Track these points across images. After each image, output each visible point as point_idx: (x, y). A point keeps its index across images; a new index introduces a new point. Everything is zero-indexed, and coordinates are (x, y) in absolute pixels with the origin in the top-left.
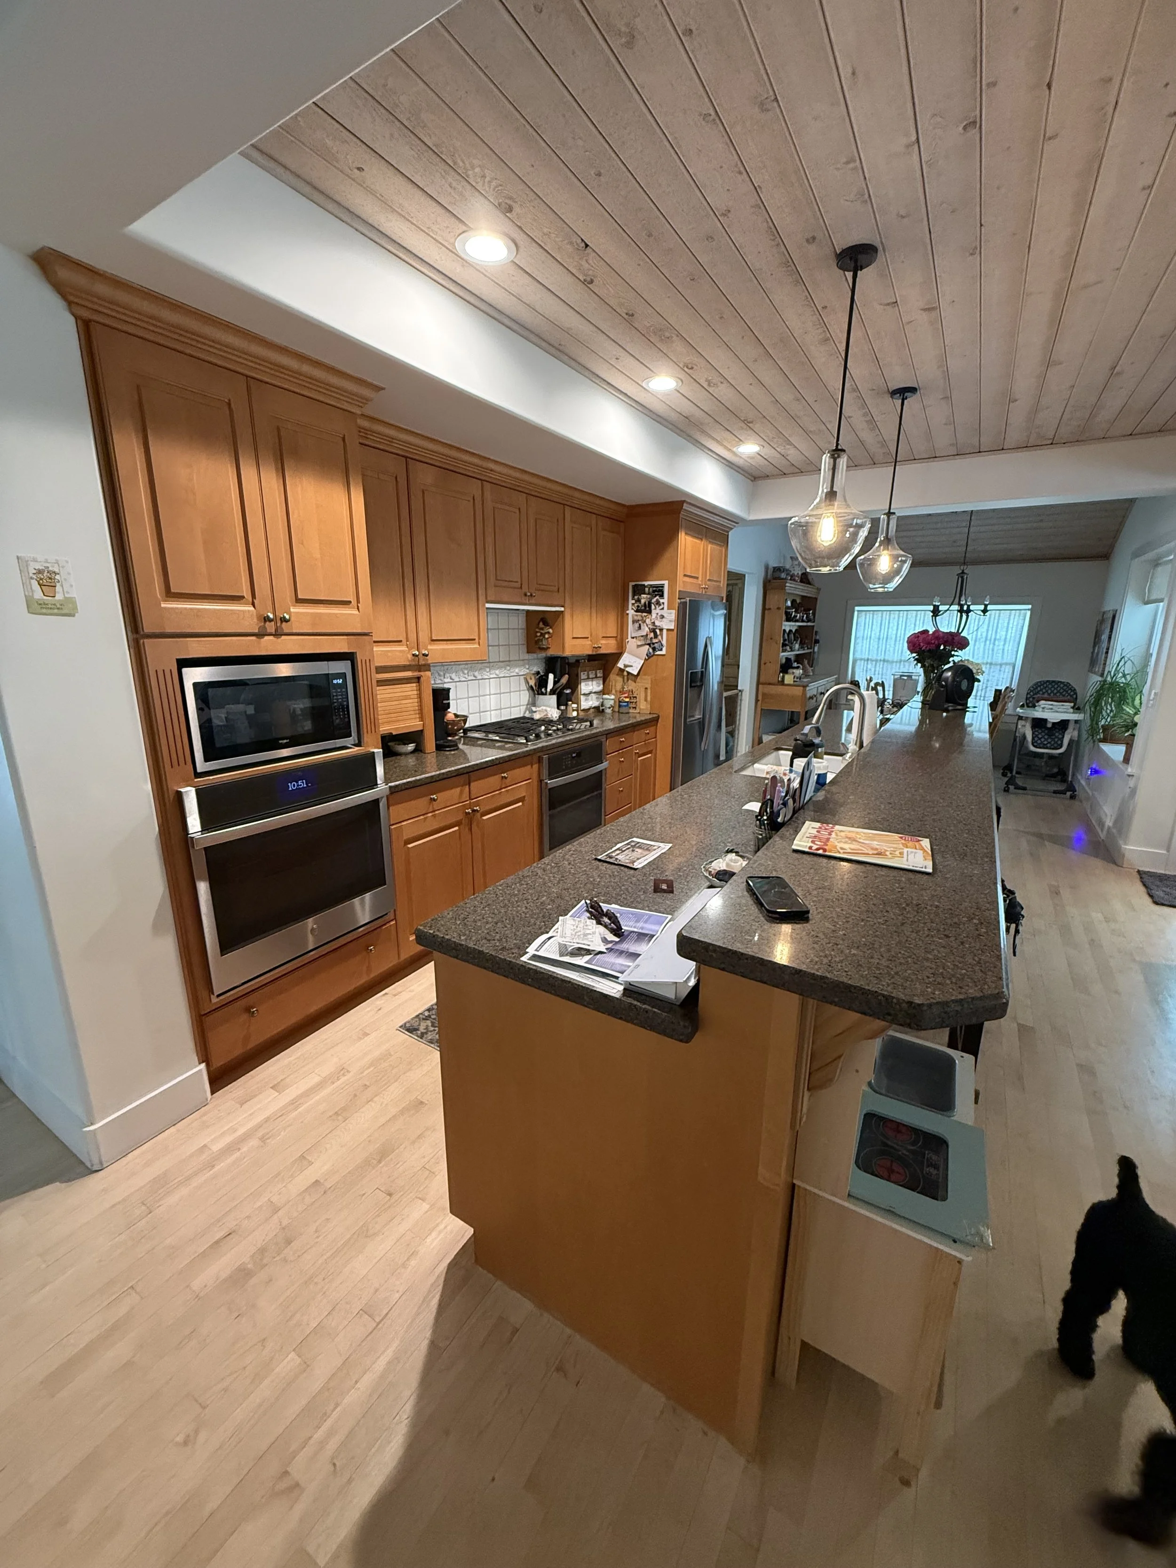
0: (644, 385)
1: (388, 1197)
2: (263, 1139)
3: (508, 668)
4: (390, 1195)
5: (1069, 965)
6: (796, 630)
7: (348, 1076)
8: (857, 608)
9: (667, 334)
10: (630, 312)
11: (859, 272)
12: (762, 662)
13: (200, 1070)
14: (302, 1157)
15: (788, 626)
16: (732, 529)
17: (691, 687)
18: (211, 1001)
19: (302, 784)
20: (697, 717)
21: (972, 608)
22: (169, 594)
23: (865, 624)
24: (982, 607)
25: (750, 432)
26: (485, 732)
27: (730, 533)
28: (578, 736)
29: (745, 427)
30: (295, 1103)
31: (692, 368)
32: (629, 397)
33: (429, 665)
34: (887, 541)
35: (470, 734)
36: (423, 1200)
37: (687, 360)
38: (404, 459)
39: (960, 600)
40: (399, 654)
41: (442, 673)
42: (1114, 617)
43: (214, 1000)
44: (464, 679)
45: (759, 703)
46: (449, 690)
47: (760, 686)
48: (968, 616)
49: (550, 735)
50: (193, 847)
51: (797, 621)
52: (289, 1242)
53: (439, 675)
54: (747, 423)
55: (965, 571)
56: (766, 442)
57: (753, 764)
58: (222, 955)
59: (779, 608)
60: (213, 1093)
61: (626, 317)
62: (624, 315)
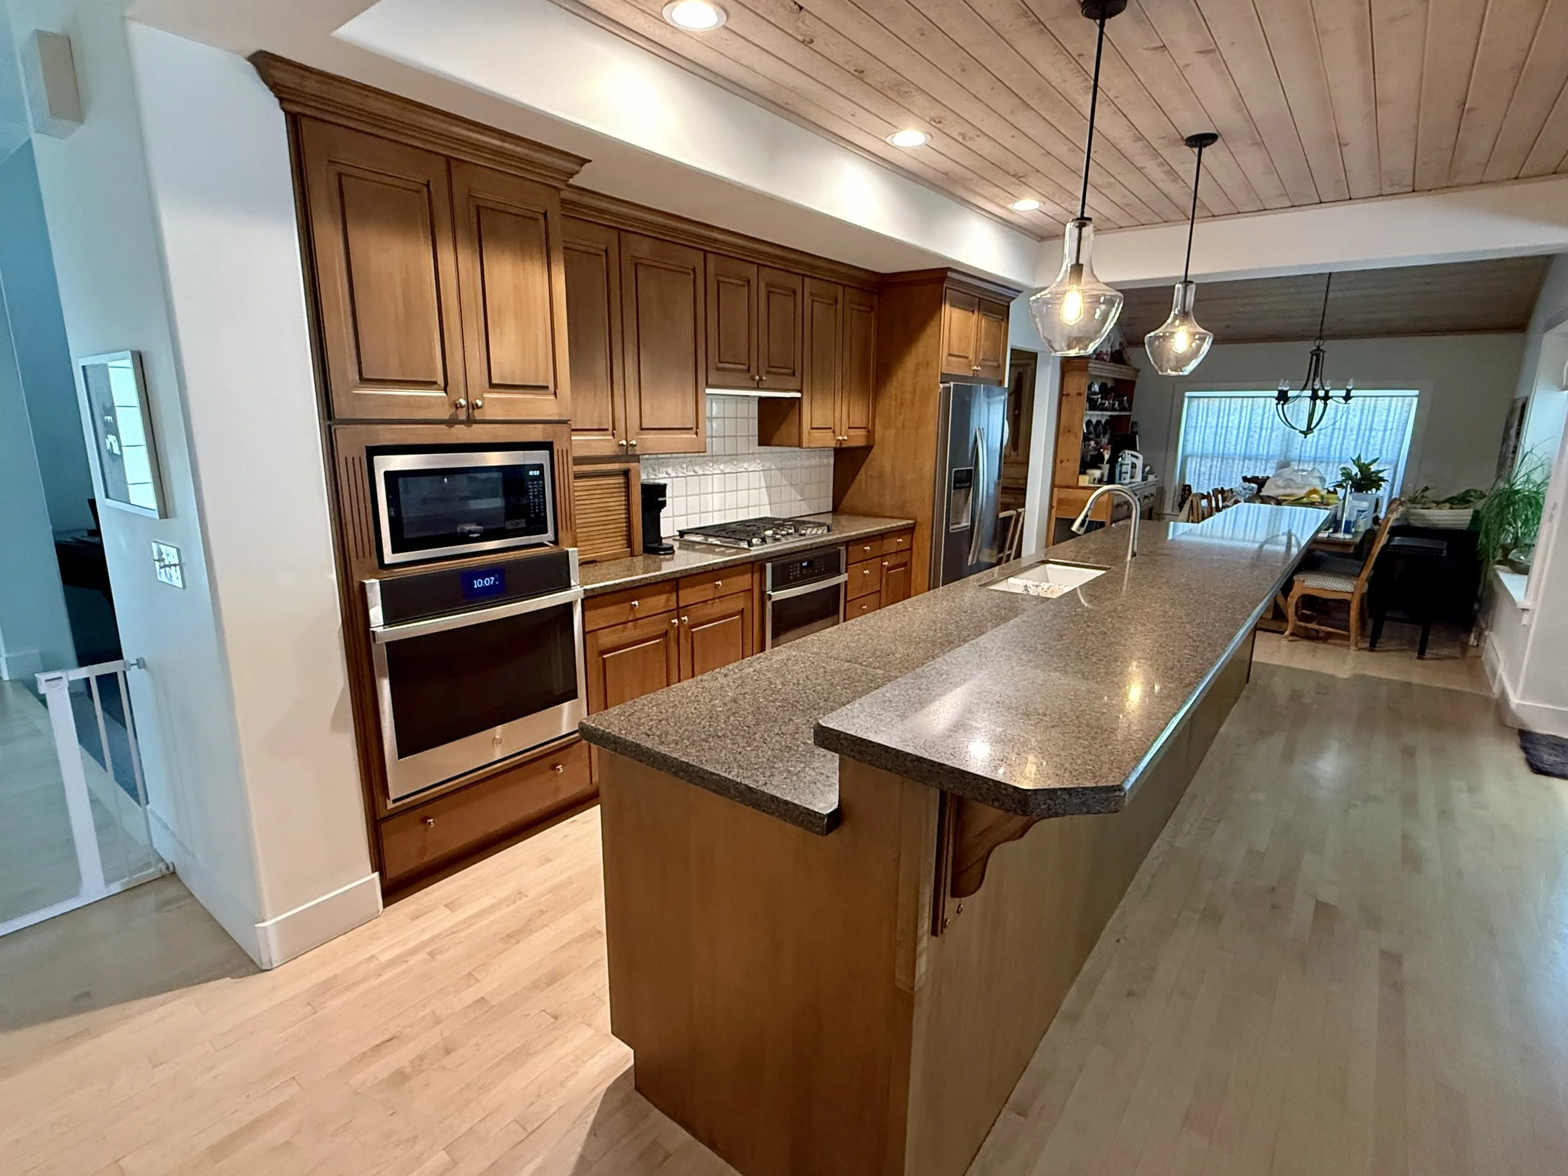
0: (887, 140)
1: (553, 1020)
2: (432, 955)
3: (735, 463)
4: (556, 1018)
5: (1404, 837)
6: (1107, 421)
7: (524, 900)
8: (1187, 394)
9: (905, 89)
10: (860, 69)
11: (1107, 20)
12: (1058, 461)
13: (374, 879)
14: (470, 974)
15: (1096, 416)
16: (1013, 299)
17: (955, 488)
18: (386, 807)
19: (489, 581)
20: (964, 524)
21: (1331, 394)
22: (364, 380)
23: (1197, 416)
24: (1343, 393)
25: (1024, 187)
26: (704, 535)
27: (1011, 304)
28: (809, 542)
29: (1017, 182)
30: (468, 922)
31: (940, 122)
32: (873, 154)
33: (638, 456)
34: (1184, 315)
35: (686, 537)
36: (589, 1025)
37: (932, 113)
38: (616, 232)
39: (1313, 385)
40: (601, 444)
41: (656, 468)
42: (1524, 407)
43: (390, 805)
44: (682, 475)
45: (1054, 510)
46: (665, 486)
47: (1056, 490)
48: (1326, 405)
49: (778, 540)
50: (375, 641)
51: (1105, 409)
52: (448, 1052)
53: (654, 470)
54: (1019, 178)
55: (1321, 348)
56: (1047, 197)
57: (1007, 578)
58: (400, 757)
59: (1079, 394)
60: (385, 906)
61: (856, 74)
62: (853, 72)
